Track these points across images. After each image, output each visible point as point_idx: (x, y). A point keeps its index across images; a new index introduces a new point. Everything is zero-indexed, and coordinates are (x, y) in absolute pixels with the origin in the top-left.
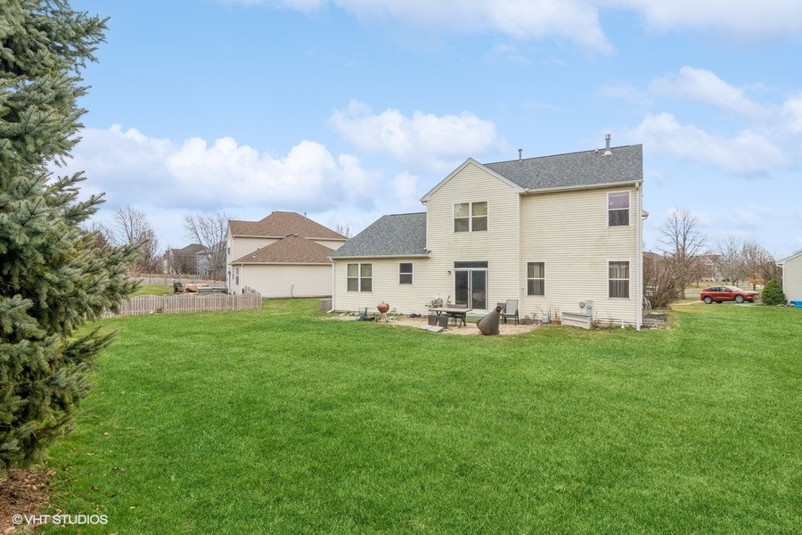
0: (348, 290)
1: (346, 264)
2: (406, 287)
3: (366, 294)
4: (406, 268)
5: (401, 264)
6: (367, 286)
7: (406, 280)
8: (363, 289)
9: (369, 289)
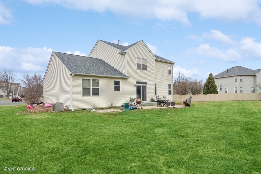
0: (83, 95)
1: (82, 78)
2: (117, 92)
3: (96, 97)
4: (117, 83)
5: (115, 81)
6: (96, 92)
7: (117, 89)
8: (94, 94)
9: (98, 94)
